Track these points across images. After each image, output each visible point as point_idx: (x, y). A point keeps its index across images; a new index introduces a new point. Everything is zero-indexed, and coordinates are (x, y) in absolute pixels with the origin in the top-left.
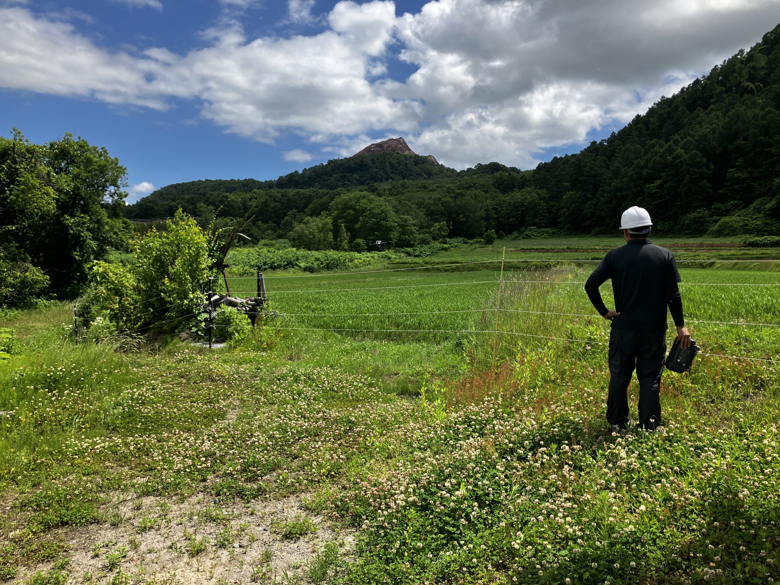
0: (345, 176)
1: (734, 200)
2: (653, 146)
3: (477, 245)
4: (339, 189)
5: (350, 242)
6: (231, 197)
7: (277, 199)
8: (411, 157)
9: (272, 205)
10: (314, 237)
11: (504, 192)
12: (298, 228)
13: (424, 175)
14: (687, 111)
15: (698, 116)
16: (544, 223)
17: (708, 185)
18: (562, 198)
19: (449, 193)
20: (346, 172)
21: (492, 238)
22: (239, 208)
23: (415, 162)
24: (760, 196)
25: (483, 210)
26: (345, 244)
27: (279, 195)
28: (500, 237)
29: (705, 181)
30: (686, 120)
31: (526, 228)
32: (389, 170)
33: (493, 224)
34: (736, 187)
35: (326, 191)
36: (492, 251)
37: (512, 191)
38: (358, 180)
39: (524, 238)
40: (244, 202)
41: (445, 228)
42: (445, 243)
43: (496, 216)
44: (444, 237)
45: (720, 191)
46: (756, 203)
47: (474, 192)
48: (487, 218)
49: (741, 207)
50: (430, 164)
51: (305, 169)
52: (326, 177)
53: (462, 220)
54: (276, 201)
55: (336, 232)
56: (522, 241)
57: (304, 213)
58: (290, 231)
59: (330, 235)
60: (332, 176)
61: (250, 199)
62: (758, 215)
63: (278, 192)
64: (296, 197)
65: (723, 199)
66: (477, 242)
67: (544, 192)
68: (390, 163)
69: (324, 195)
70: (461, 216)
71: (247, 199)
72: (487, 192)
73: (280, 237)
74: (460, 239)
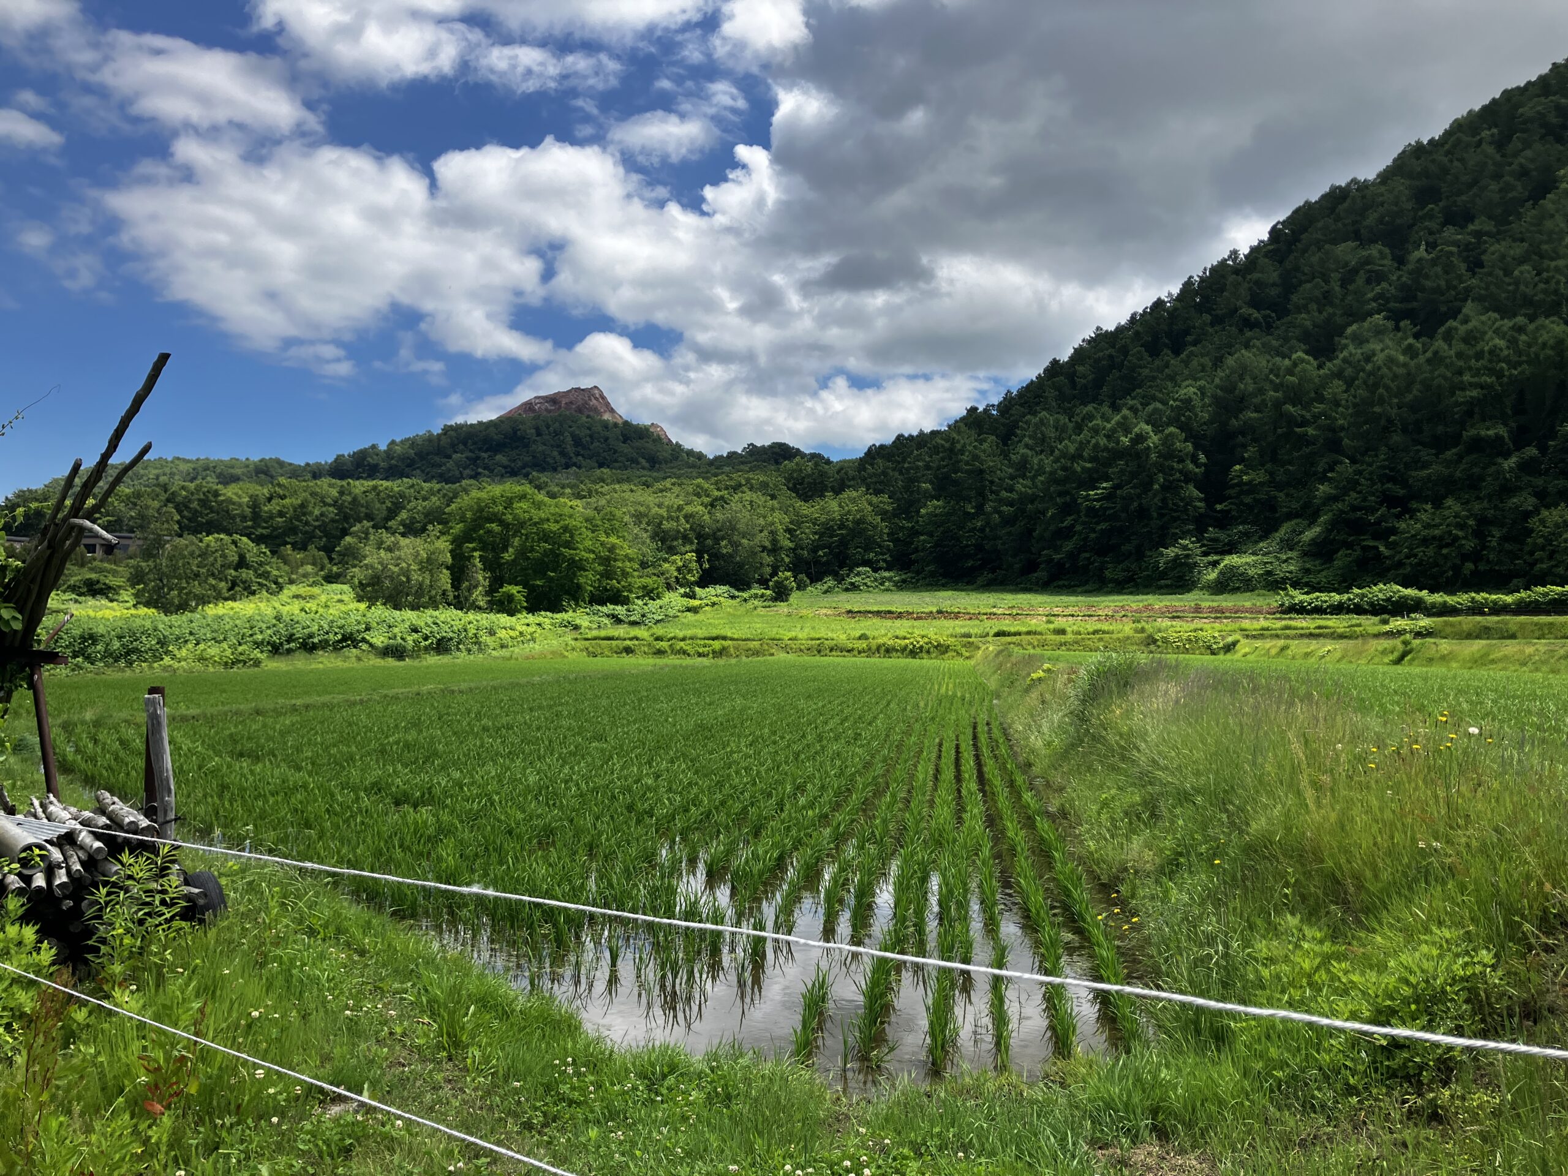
0: (478, 458)
1: (1242, 523)
2: (1090, 417)
3: (756, 602)
4: (464, 482)
5: (491, 591)
6: (229, 492)
7: (329, 500)
8: (616, 425)
9: (317, 512)
10: (409, 580)
11: (806, 498)
12: (373, 558)
13: (643, 462)
14: (1146, 355)
15: (1167, 366)
16: (884, 560)
17: (1196, 493)
18: (918, 512)
19: (698, 495)
20: (480, 449)
21: (786, 588)
22: (244, 518)
23: (623, 435)
24: (1289, 516)
25: (766, 533)
26: (478, 596)
27: (334, 493)
28: (801, 587)
29: (1191, 487)
30: (1146, 372)
31: (851, 570)
32: (570, 449)
33: (787, 560)
34: (1248, 500)
35: (438, 486)
36: (789, 615)
37: (822, 496)
38: (505, 467)
39: (847, 590)
40: (255, 505)
41: (694, 565)
42: (692, 596)
43: (791, 545)
44: (690, 584)
45: (1219, 507)
46: (1283, 531)
47: (748, 496)
48: (774, 549)
49: (1256, 538)
50: (654, 441)
51: (393, 442)
52: (437, 459)
53: (725, 551)
54: (325, 504)
55: (459, 571)
56: (845, 596)
57: (387, 529)
58: (354, 566)
59: (445, 579)
60: (449, 457)
61: (270, 500)
62: (1290, 554)
63: (331, 485)
64: (372, 495)
65: (1223, 522)
66: (756, 596)
67: (884, 500)
68: (573, 435)
69: (433, 494)
70: (723, 543)
71: (262, 499)
72: (773, 497)
73: (330, 579)
74: (721, 589)
